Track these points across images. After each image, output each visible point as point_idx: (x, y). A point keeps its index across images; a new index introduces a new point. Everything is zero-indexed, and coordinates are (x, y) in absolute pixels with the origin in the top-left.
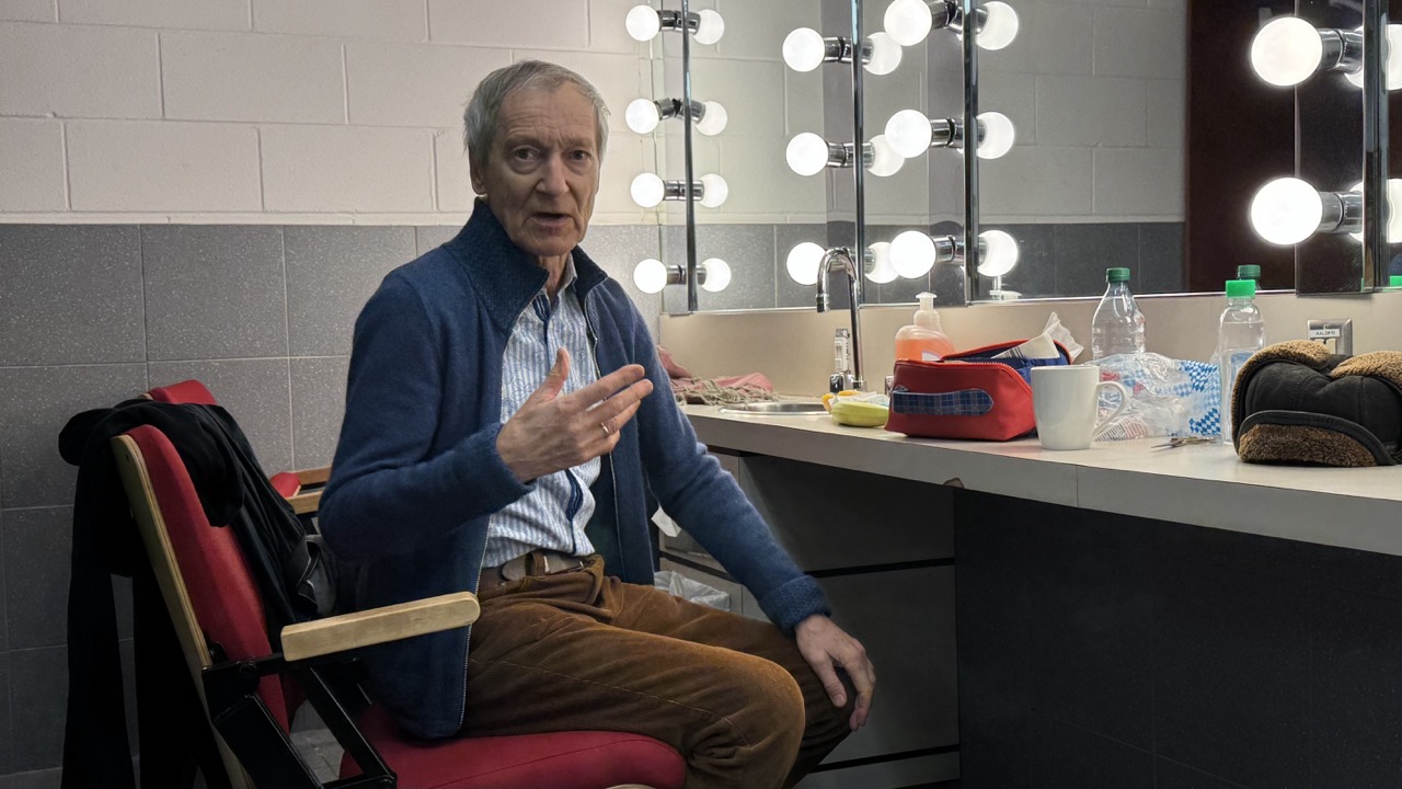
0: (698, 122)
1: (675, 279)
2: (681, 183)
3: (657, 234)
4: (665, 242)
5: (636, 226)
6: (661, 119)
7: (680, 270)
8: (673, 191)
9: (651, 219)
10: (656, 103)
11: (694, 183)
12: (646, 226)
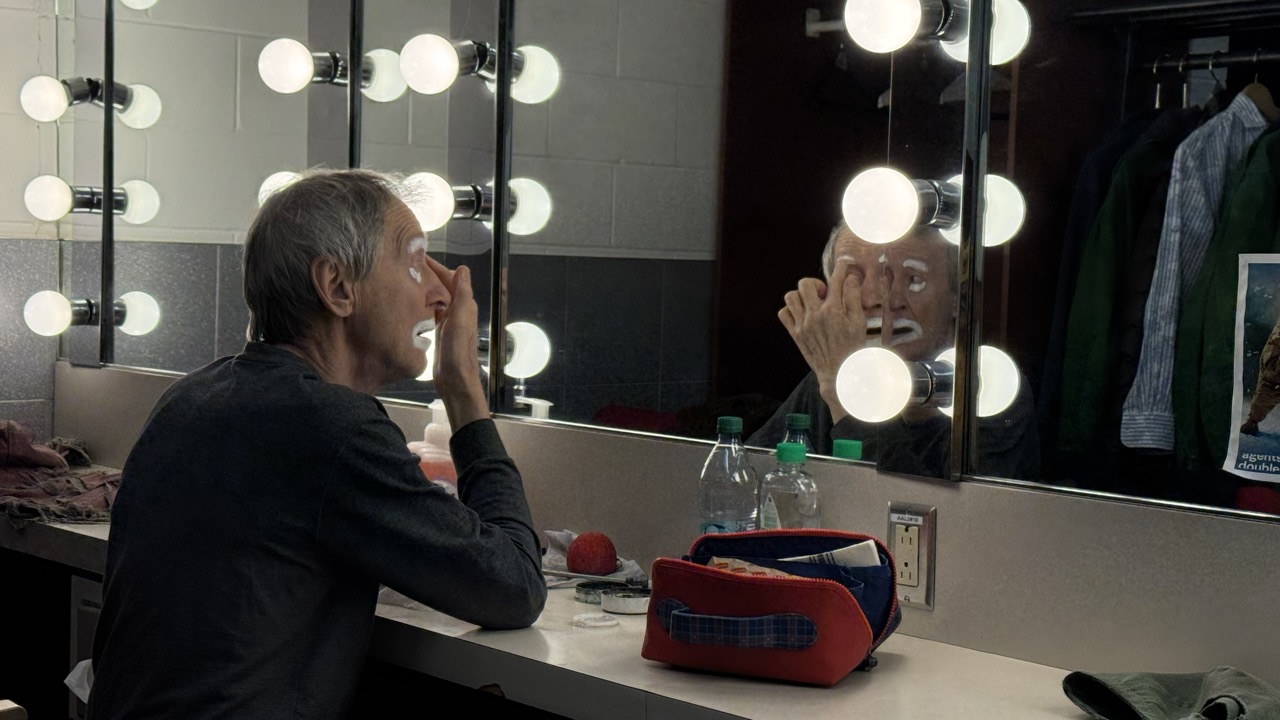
0: (121, 111)
1: (83, 318)
2: (95, 190)
3: (57, 252)
4: (67, 263)
5: (28, 240)
6: (71, 104)
7: (90, 305)
8: (84, 202)
9: (50, 233)
10: (64, 82)
11: (115, 191)
12: (41, 241)
